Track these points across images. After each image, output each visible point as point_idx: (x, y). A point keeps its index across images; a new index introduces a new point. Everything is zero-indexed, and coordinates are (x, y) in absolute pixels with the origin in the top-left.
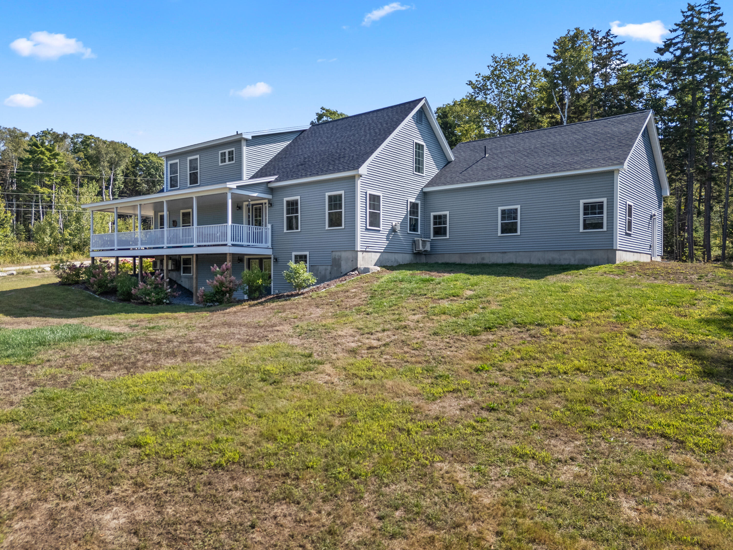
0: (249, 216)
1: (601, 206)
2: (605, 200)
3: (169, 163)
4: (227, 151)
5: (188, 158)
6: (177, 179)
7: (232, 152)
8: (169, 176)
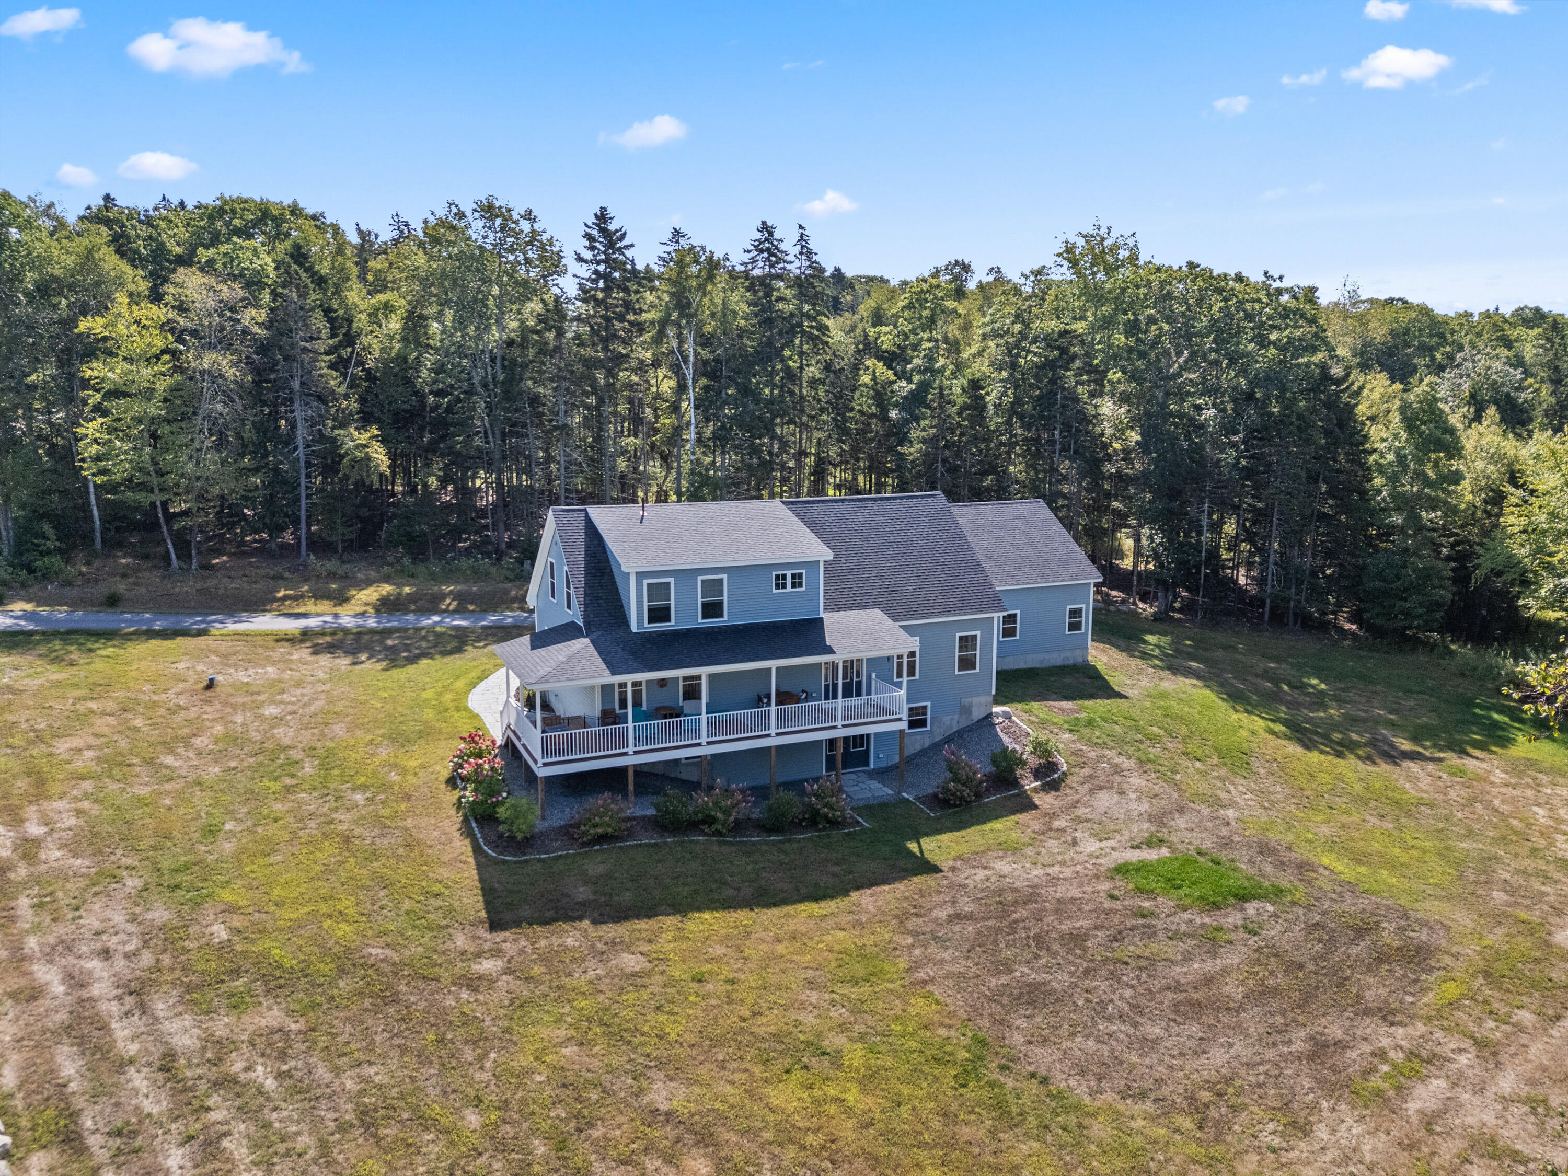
0: (858, 676)
1: (1081, 609)
2: (1084, 606)
3: (646, 582)
4: (789, 574)
5: (700, 578)
6: (667, 609)
7: (800, 575)
8: (646, 604)
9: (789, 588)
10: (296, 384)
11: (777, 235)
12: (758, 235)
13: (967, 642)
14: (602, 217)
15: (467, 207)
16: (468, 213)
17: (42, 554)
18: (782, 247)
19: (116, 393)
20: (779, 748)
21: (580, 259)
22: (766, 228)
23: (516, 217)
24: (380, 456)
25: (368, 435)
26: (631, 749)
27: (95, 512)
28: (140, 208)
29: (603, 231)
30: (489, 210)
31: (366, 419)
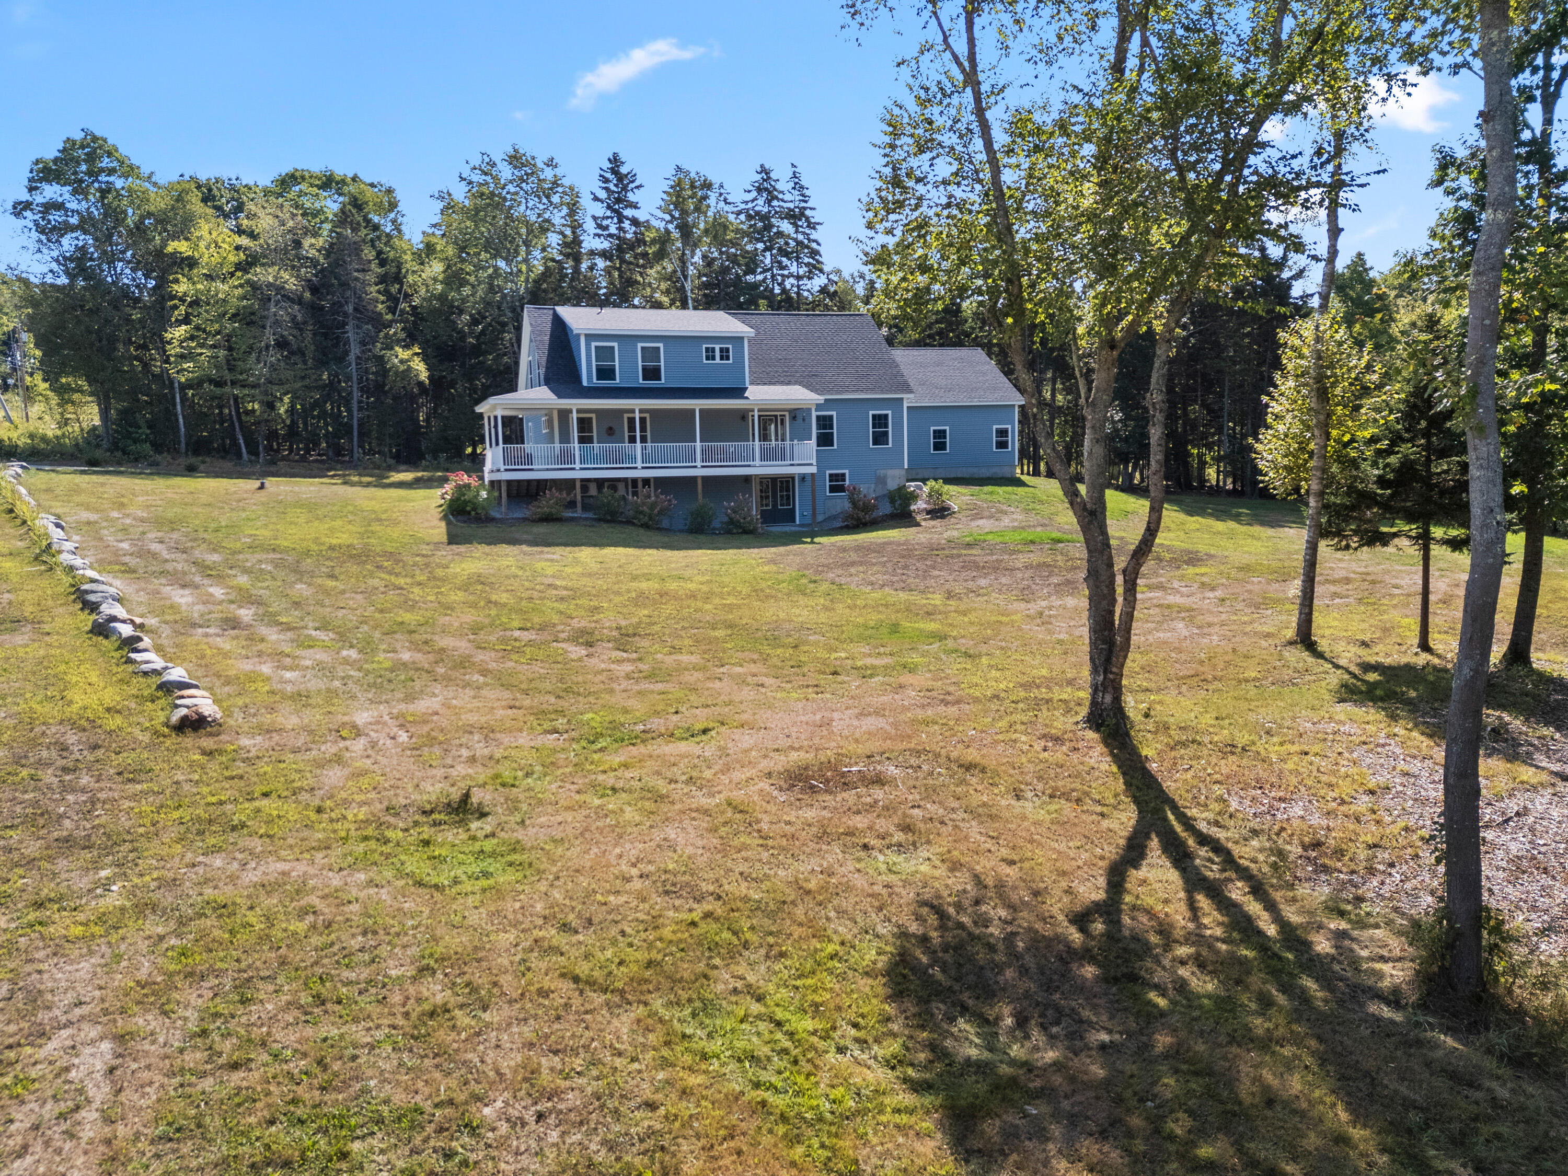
1: (1007, 430)
2: (1009, 427)
3: (594, 344)
4: (717, 347)
5: (640, 345)
6: (612, 370)
7: (727, 350)
8: (594, 363)
9: (718, 360)
10: (350, 309)
11: (772, 175)
12: (758, 177)
13: (880, 421)
14: (615, 161)
15: (497, 157)
16: (498, 162)
17: (135, 441)
18: (779, 186)
19: (195, 303)
20: (705, 479)
21: (596, 199)
22: (764, 170)
23: (540, 165)
24: (421, 369)
25: (410, 352)
26: (578, 466)
27: (181, 420)
28: (225, 178)
29: (614, 171)
30: (515, 159)
31: (410, 339)
